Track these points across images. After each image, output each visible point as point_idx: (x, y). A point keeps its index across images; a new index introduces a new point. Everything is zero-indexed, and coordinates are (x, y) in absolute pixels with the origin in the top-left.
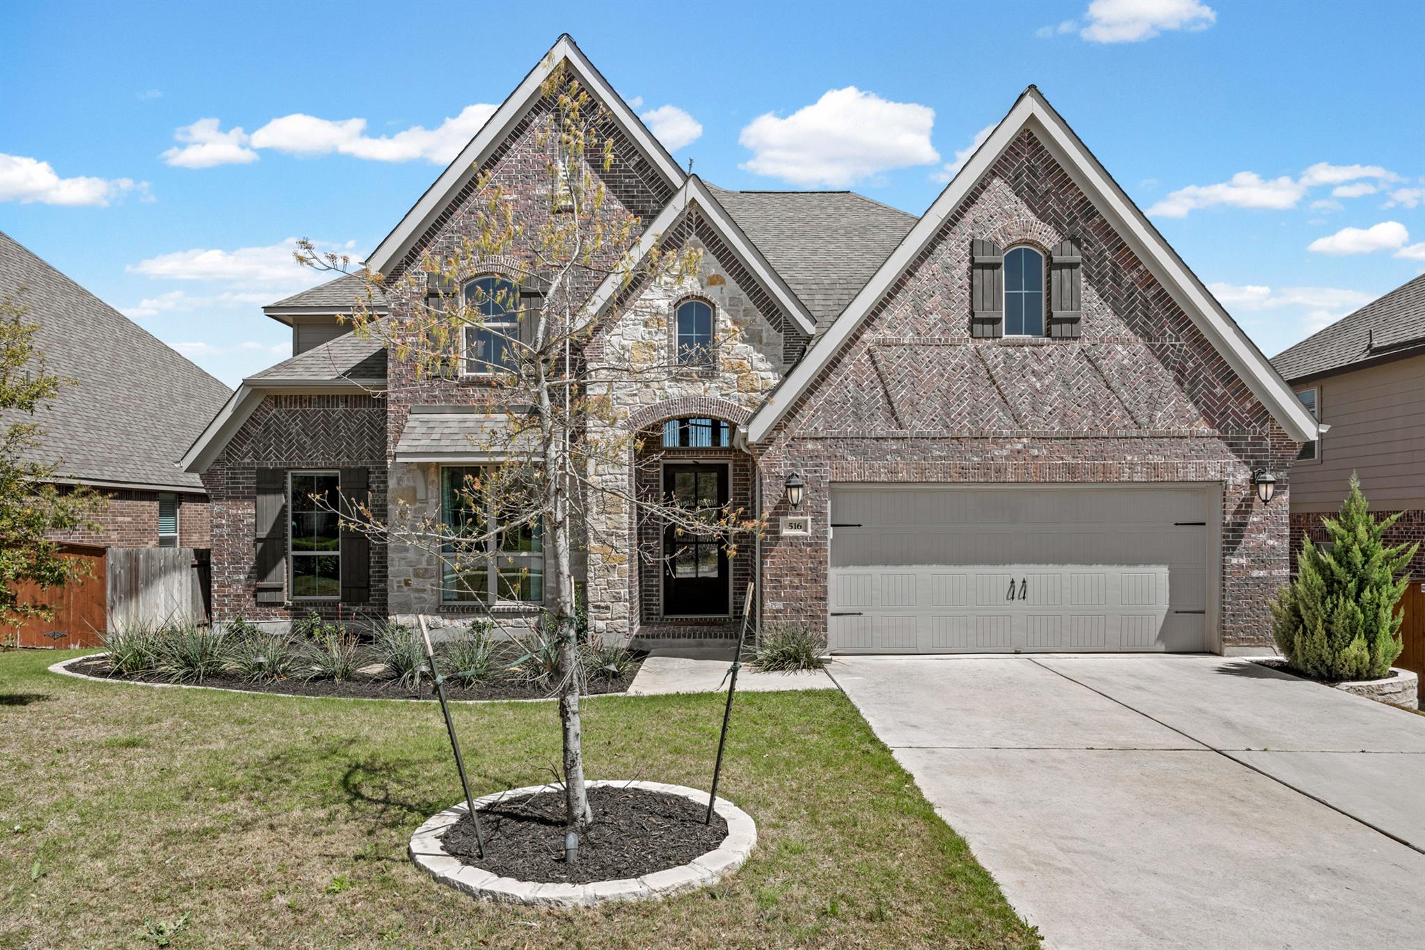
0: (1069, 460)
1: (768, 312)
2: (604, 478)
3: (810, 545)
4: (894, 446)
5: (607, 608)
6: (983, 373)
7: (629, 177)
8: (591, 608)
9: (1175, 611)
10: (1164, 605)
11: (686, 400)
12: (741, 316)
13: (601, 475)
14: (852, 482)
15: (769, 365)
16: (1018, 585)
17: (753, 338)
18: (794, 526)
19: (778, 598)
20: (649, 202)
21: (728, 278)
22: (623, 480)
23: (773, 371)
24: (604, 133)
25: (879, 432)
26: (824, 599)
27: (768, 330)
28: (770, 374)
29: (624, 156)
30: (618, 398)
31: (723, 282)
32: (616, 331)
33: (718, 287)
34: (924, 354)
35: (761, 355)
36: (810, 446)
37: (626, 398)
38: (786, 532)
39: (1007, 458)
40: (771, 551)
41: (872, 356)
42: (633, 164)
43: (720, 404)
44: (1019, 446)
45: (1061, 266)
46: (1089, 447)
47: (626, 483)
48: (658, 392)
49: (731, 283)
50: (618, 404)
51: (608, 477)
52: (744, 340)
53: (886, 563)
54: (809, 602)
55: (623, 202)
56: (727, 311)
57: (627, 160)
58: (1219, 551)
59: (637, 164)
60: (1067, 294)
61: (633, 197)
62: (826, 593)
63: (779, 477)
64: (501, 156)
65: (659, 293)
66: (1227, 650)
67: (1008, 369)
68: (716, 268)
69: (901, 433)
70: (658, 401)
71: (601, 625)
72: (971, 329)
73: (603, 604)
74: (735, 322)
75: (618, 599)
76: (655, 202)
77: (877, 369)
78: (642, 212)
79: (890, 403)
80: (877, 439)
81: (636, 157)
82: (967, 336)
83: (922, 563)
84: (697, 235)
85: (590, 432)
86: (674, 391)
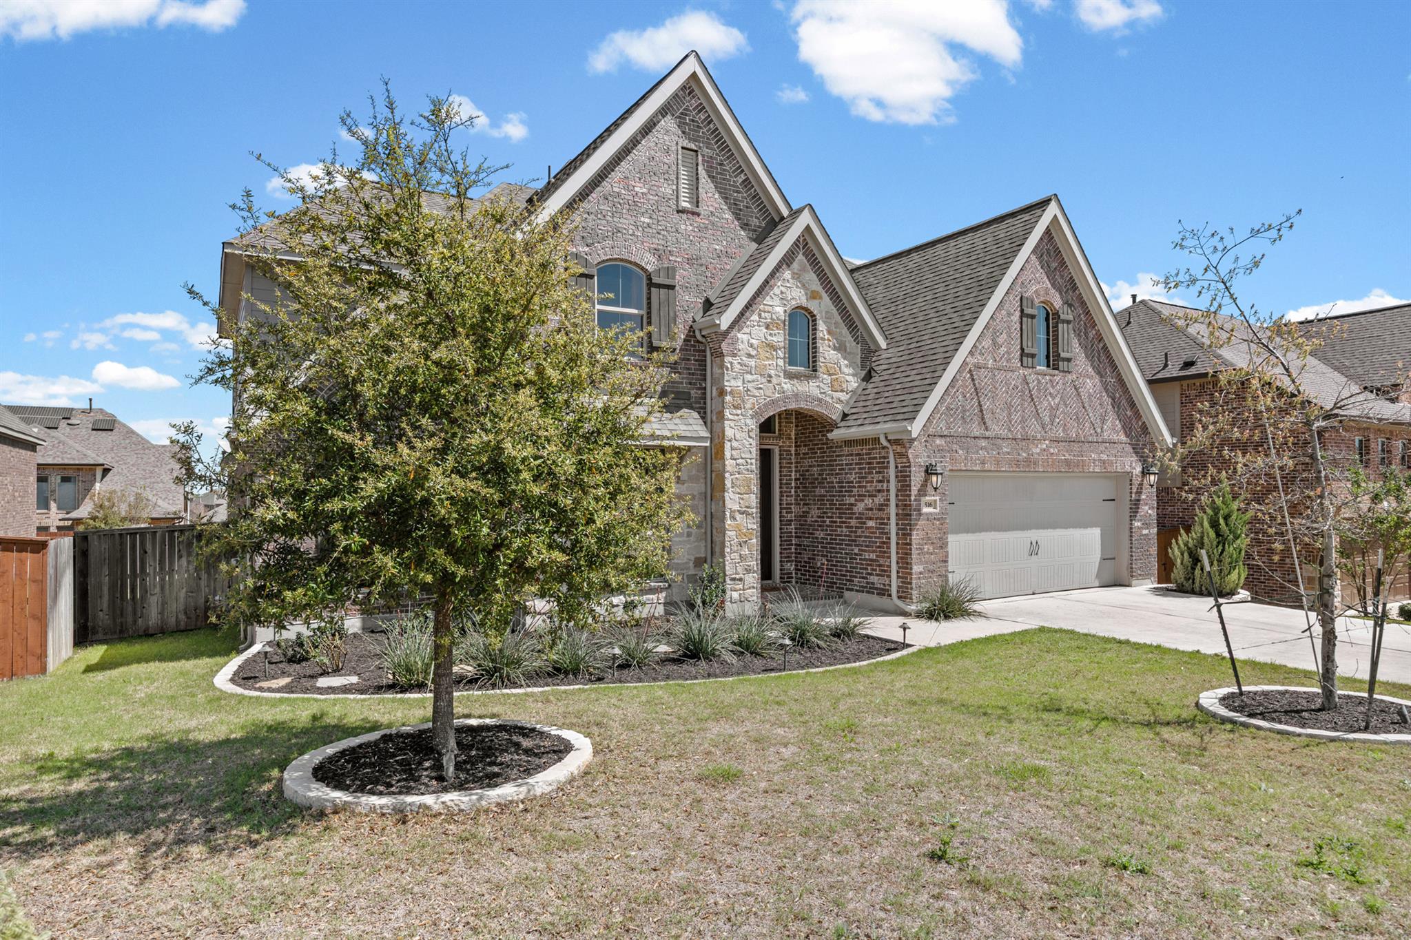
0: (1068, 457)
1: (850, 326)
2: (738, 461)
3: (938, 519)
4: (983, 443)
5: (741, 579)
6: (1027, 392)
7: (737, 192)
8: (728, 581)
9: (1104, 559)
10: (1097, 556)
11: (796, 396)
12: (833, 328)
13: (735, 459)
14: (961, 470)
15: (851, 371)
16: (1034, 544)
17: (840, 348)
18: (929, 505)
19: (921, 563)
20: (752, 217)
21: (825, 295)
22: (752, 464)
23: (853, 375)
24: (718, 147)
25: (977, 433)
26: (946, 561)
27: (850, 342)
28: (850, 378)
29: (733, 172)
30: (748, 390)
31: (821, 298)
32: (746, 330)
33: (817, 301)
34: (1000, 376)
35: (846, 362)
36: (938, 441)
37: (755, 391)
38: (926, 510)
39: (1038, 454)
40: (916, 524)
41: (972, 375)
42: (740, 181)
43: (820, 400)
44: (1044, 446)
45: (1064, 321)
46: (1076, 446)
47: (754, 467)
48: (777, 387)
49: (826, 298)
50: (748, 395)
51: (740, 461)
52: (835, 349)
53: (967, 531)
54: (939, 565)
55: (733, 213)
56: (825, 322)
57: (736, 177)
58: (1128, 519)
59: (743, 182)
60: (1066, 342)
61: (740, 210)
62: (947, 556)
63: (921, 466)
64: (633, 149)
65: (777, 301)
66: (1134, 582)
67: (1039, 390)
68: (816, 285)
69: (987, 434)
70: (777, 395)
71: (735, 595)
72: (1021, 361)
73: (737, 577)
74: (829, 332)
75: (748, 571)
76: (756, 218)
77: (974, 385)
78: (747, 225)
79: (981, 411)
80: (975, 438)
81: (742, 175)
82: (1019, 365)
83: (986, 531)
84: (803, 254)
85: (728, 420)
86: (788, 386)
